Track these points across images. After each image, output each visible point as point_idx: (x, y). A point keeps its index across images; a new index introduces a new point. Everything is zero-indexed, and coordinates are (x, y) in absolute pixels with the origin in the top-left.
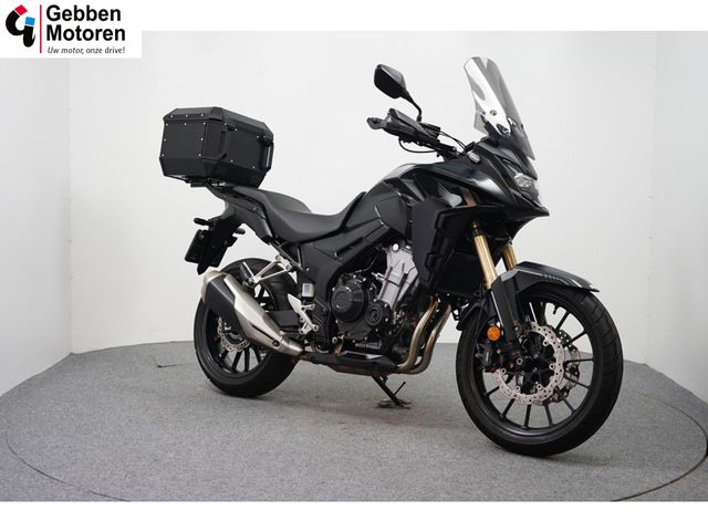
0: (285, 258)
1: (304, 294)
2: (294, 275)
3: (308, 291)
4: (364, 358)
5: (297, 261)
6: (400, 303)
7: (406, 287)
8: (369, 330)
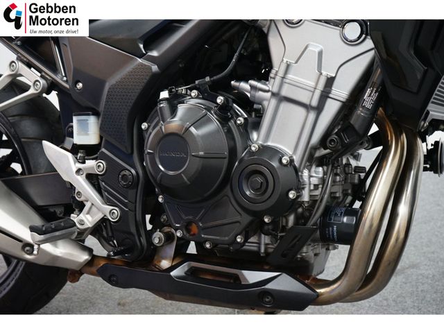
0: (29, 65)
1: (78, 139)
2: (53, 98)
3: (86, 131)
4: (237, 278)
5: (54, 69)
6: (315, 149)
7: (331, 108)
8: (246, 219)
